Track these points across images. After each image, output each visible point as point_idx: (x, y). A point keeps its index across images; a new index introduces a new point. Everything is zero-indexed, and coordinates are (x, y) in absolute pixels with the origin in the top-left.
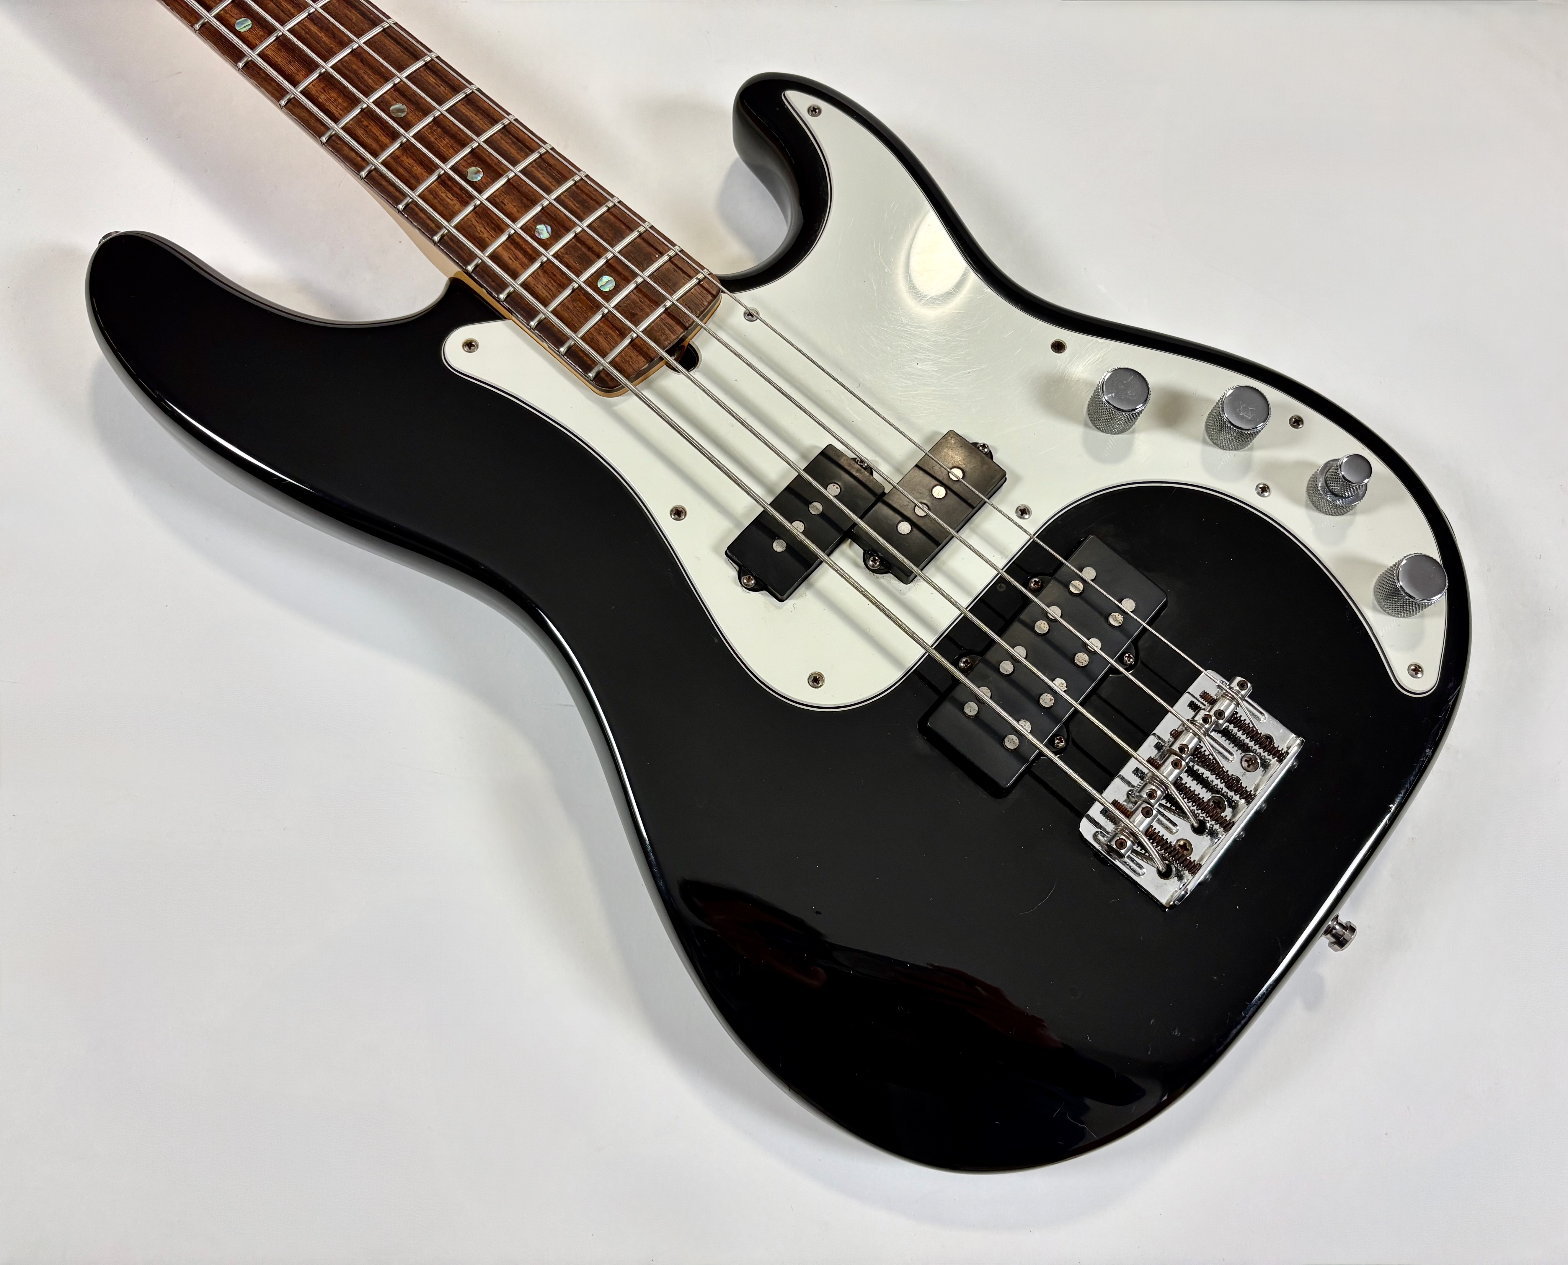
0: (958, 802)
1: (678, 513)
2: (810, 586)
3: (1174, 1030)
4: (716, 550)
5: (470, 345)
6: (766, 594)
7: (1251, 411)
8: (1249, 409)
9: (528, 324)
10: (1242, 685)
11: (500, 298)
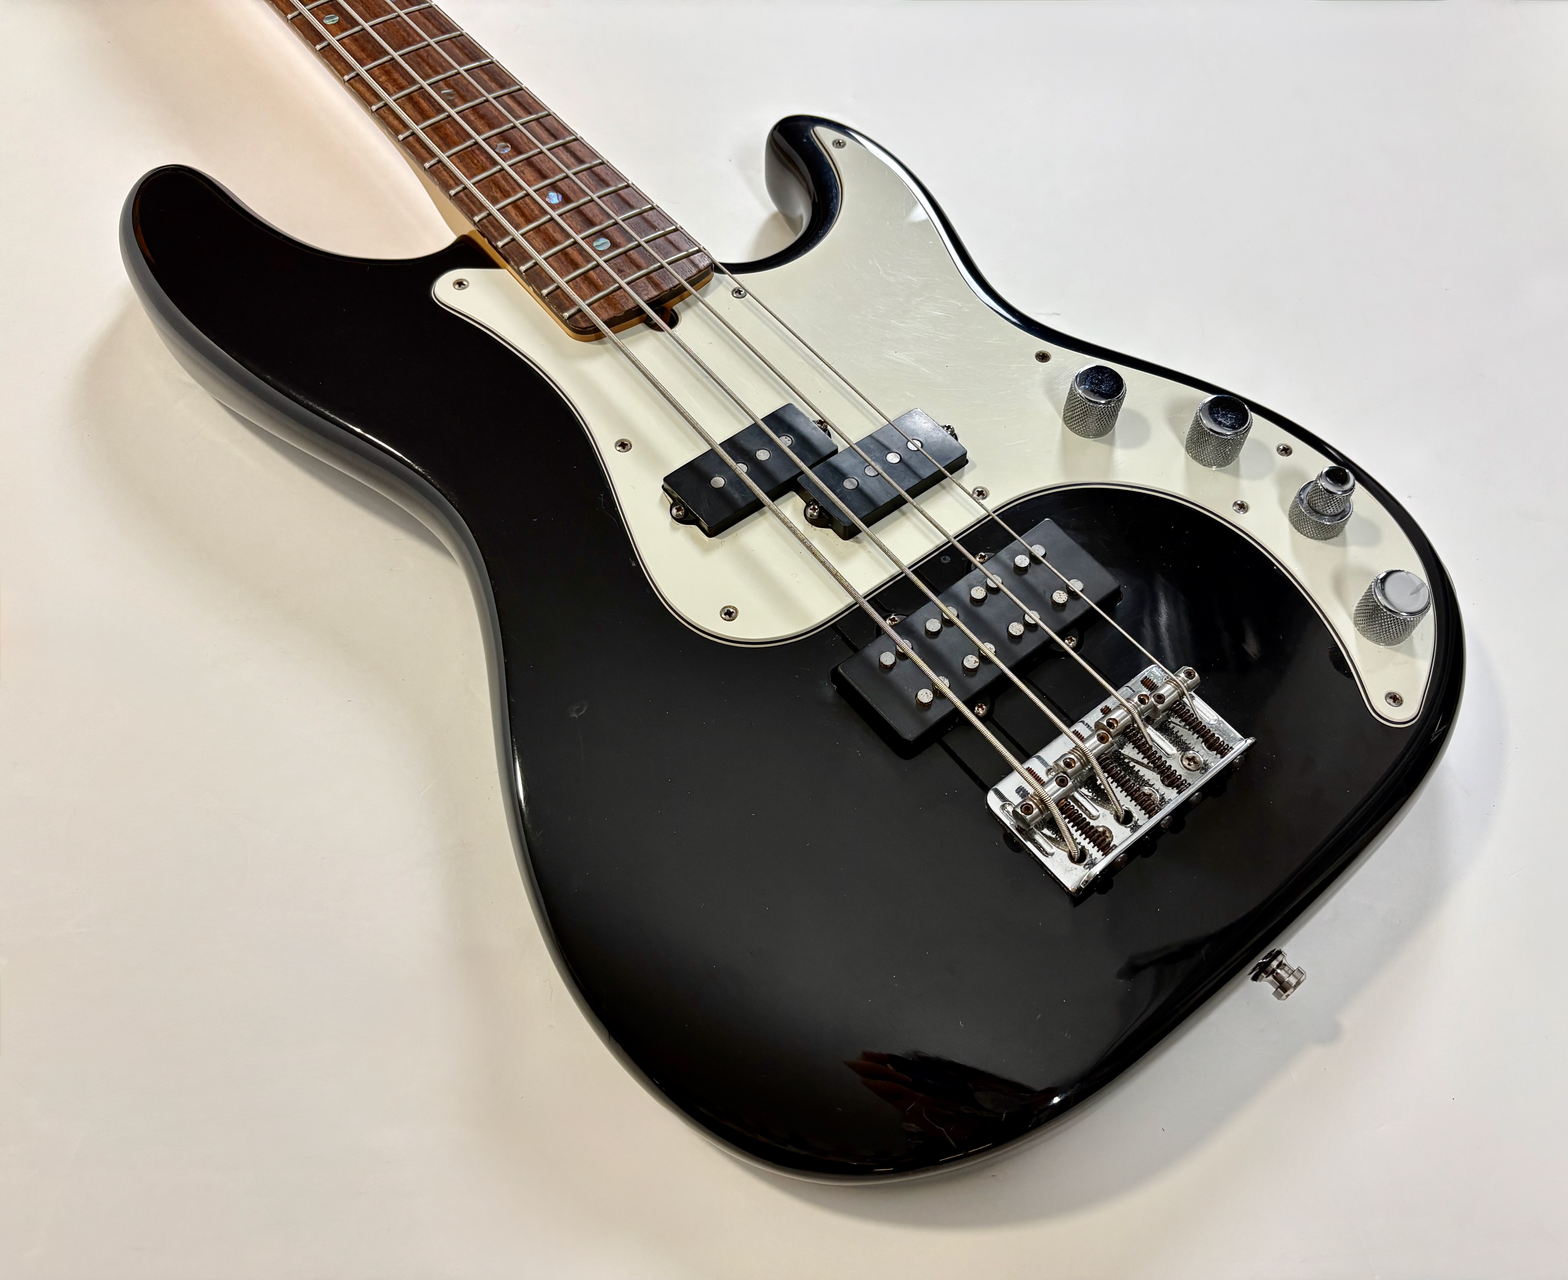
0: (859, 753)
1: (623, 445)
4: (654, 483)
5: (460, 284)
6: (695, 529)
7: (1230, 417)
8: (1229, 416)
9: (518, 268)
10: (1189, 675)
11: (497, 246)
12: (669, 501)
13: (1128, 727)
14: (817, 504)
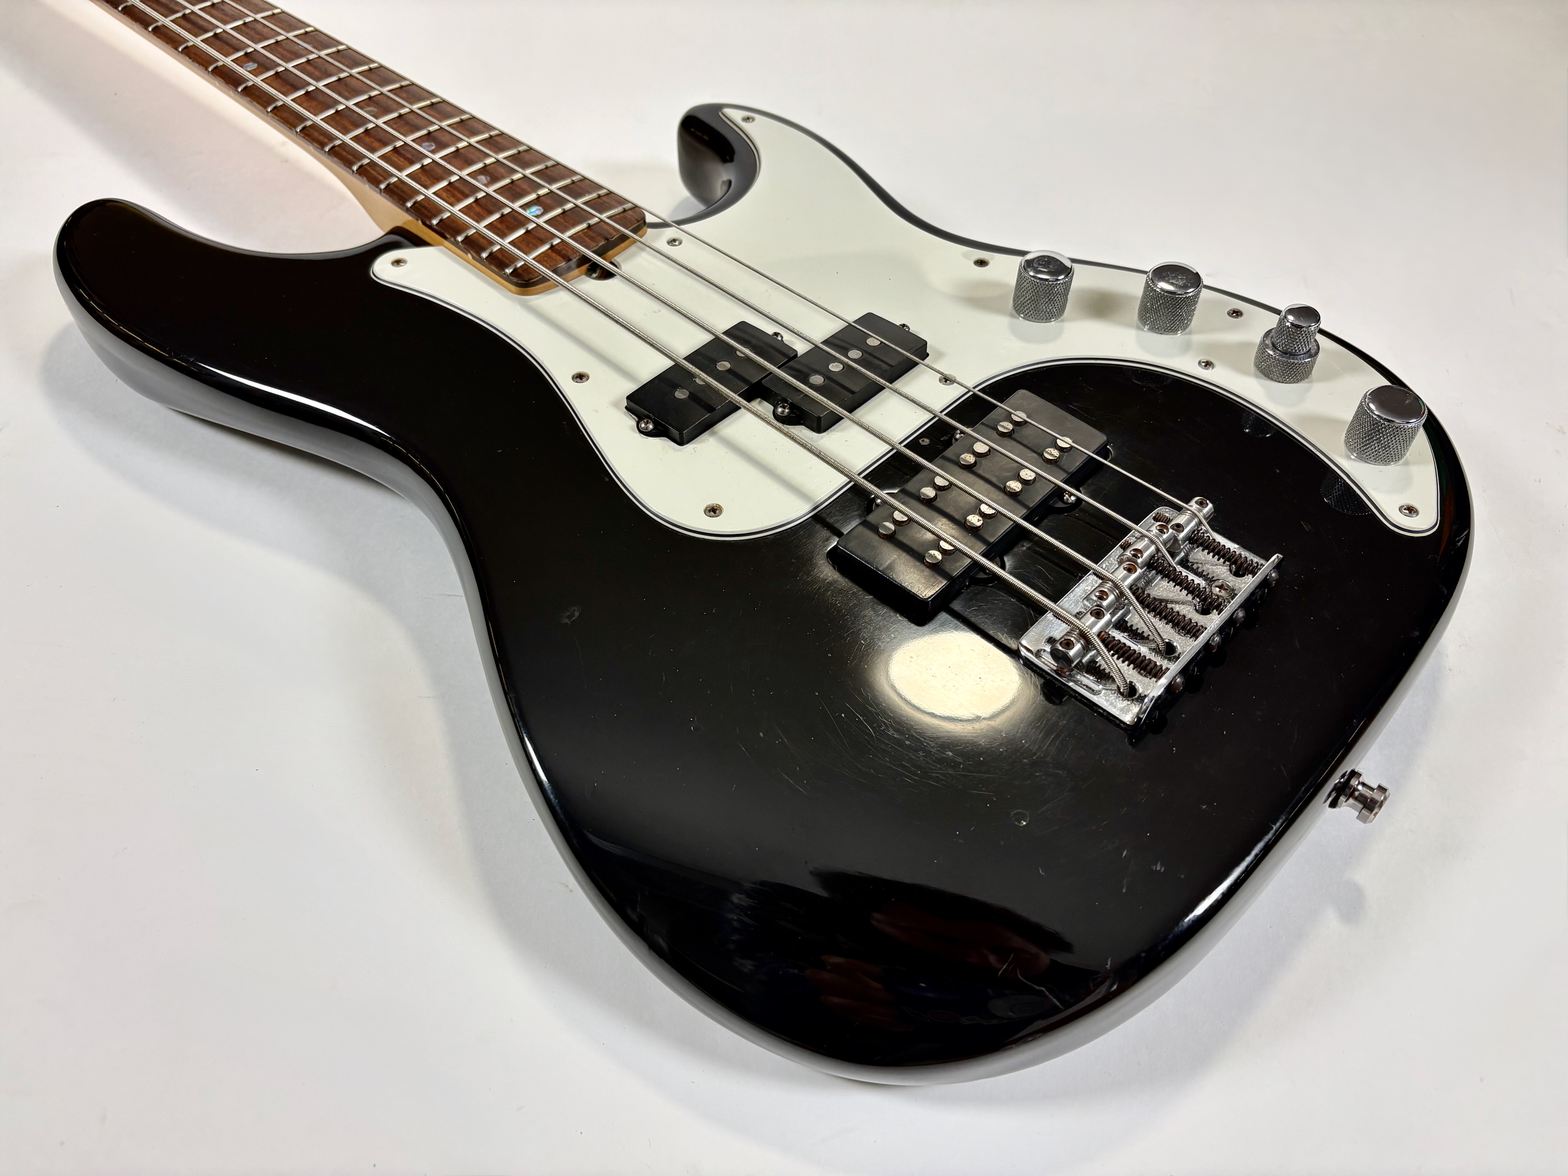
1: (580, 377)
2: (714, 433)
3: (1156, 865)
4: (616, 405)
5: (398, 262)
6: (665, 440)
7: (1181, 279)
8: (1179, 277)
9: (455, 239)
10: (1201, 504)
11: (432, 224)
12: (634, 419)
13: (1153, 557)
14: (787, 402)
